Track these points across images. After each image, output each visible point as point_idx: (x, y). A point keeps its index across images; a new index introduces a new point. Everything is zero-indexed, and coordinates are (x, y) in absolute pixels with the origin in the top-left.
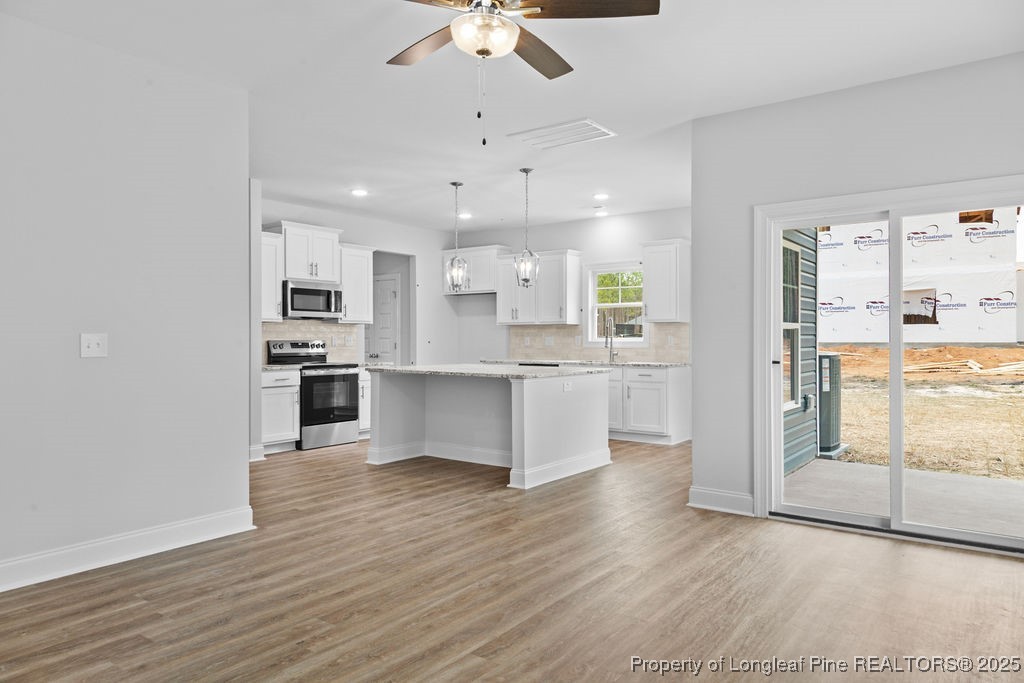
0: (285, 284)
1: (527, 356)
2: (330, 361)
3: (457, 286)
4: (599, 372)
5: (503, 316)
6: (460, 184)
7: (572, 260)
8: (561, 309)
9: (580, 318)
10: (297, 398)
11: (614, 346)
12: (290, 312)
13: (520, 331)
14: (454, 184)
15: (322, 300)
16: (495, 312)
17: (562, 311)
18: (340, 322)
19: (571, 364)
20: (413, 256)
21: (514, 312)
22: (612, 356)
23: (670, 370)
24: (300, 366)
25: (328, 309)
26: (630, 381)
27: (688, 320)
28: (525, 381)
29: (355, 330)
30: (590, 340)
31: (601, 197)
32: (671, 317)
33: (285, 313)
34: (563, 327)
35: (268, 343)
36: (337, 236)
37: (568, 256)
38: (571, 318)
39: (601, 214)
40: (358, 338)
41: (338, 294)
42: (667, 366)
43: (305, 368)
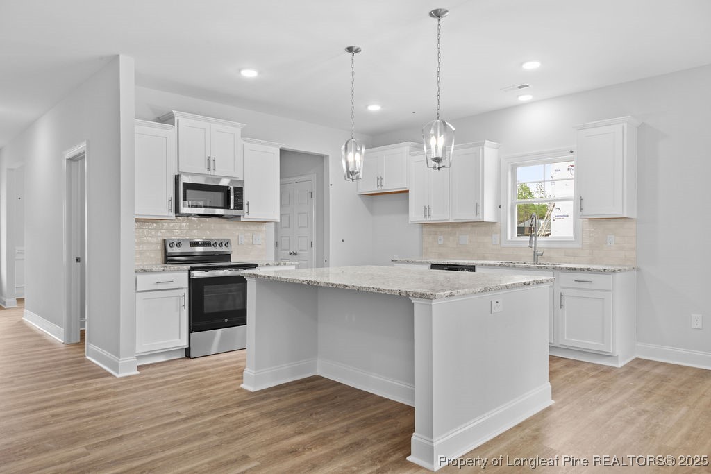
0: (177, 178)
1: (440, 255)
2: (235, 260)
3: (353, 173)
4: (538, 283)
5: (416, 215)
6: (357, 51)
7: (490, 153)
8: (477, 205)
9: (498, 215)
10: (185, 301)
11: (538, 245)
12: (184, 210)
13: (433, 229)
14: (350, 50)
15: (219, 196)
16: (407, 211)
17: (478, 207)
18: (242, 219)
19: (490, 265)
20: (327, 156)
21: (427, 210)
22: (536, 256)
23: (618, 275)
24: (188, 267)
25: (227, 206)
26: (564, 288)
27: (634, 216)
28: (434, 303)
29: (264, 228)
30: (509, 238)
31: (532, 66)
32: (617, 211)
33: (177, 210)
34: (481, 224)
35: (165, 241)
36: (239, 131)
37: (485, 148)
38: (488, 216)
39: (525, 98)
40: (266, 237)
41: (239, 191)
42: (614, 271)
43: (193, 269)
